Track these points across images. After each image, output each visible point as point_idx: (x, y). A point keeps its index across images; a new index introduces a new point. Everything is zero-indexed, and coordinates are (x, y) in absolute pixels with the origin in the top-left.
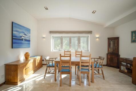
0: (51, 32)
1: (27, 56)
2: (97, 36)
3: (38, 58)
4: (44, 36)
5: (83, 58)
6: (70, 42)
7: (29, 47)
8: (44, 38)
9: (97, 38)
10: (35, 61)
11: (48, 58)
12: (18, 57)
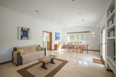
0: (68, 33)
1: (59, 43)
2: (93, 34)
3: (63, 44)
4: (65, 35)
5: (76, 44)
6: (78, 37)
7: (60, 40)
8: (65, 36)
9: (93, 35)
10: (61, 45)
11: (66, 44)
12: (57, 43)
